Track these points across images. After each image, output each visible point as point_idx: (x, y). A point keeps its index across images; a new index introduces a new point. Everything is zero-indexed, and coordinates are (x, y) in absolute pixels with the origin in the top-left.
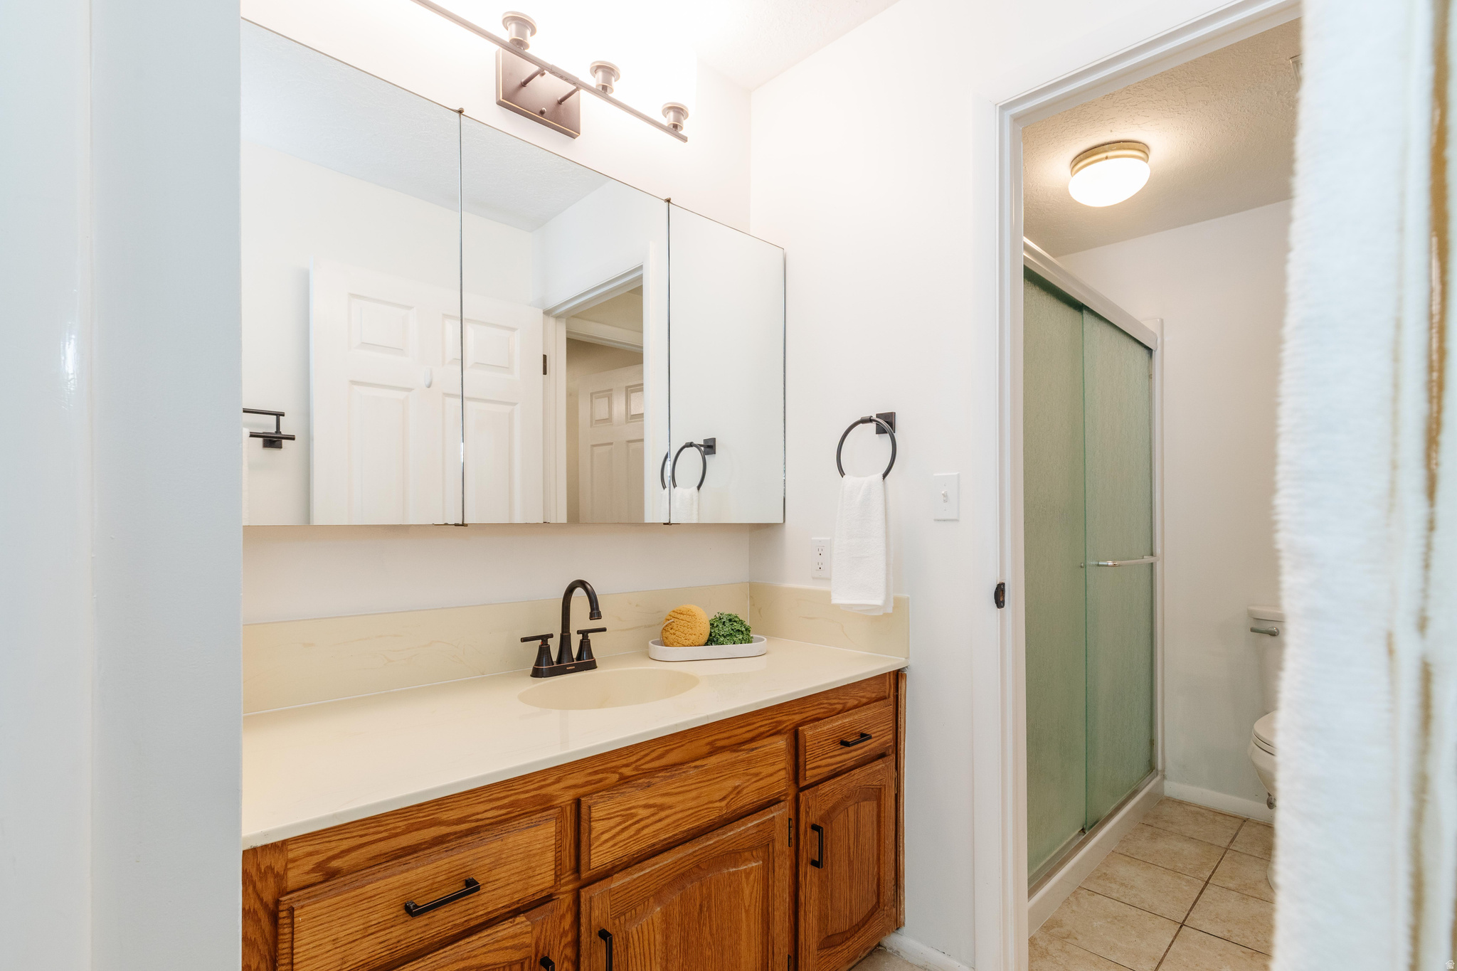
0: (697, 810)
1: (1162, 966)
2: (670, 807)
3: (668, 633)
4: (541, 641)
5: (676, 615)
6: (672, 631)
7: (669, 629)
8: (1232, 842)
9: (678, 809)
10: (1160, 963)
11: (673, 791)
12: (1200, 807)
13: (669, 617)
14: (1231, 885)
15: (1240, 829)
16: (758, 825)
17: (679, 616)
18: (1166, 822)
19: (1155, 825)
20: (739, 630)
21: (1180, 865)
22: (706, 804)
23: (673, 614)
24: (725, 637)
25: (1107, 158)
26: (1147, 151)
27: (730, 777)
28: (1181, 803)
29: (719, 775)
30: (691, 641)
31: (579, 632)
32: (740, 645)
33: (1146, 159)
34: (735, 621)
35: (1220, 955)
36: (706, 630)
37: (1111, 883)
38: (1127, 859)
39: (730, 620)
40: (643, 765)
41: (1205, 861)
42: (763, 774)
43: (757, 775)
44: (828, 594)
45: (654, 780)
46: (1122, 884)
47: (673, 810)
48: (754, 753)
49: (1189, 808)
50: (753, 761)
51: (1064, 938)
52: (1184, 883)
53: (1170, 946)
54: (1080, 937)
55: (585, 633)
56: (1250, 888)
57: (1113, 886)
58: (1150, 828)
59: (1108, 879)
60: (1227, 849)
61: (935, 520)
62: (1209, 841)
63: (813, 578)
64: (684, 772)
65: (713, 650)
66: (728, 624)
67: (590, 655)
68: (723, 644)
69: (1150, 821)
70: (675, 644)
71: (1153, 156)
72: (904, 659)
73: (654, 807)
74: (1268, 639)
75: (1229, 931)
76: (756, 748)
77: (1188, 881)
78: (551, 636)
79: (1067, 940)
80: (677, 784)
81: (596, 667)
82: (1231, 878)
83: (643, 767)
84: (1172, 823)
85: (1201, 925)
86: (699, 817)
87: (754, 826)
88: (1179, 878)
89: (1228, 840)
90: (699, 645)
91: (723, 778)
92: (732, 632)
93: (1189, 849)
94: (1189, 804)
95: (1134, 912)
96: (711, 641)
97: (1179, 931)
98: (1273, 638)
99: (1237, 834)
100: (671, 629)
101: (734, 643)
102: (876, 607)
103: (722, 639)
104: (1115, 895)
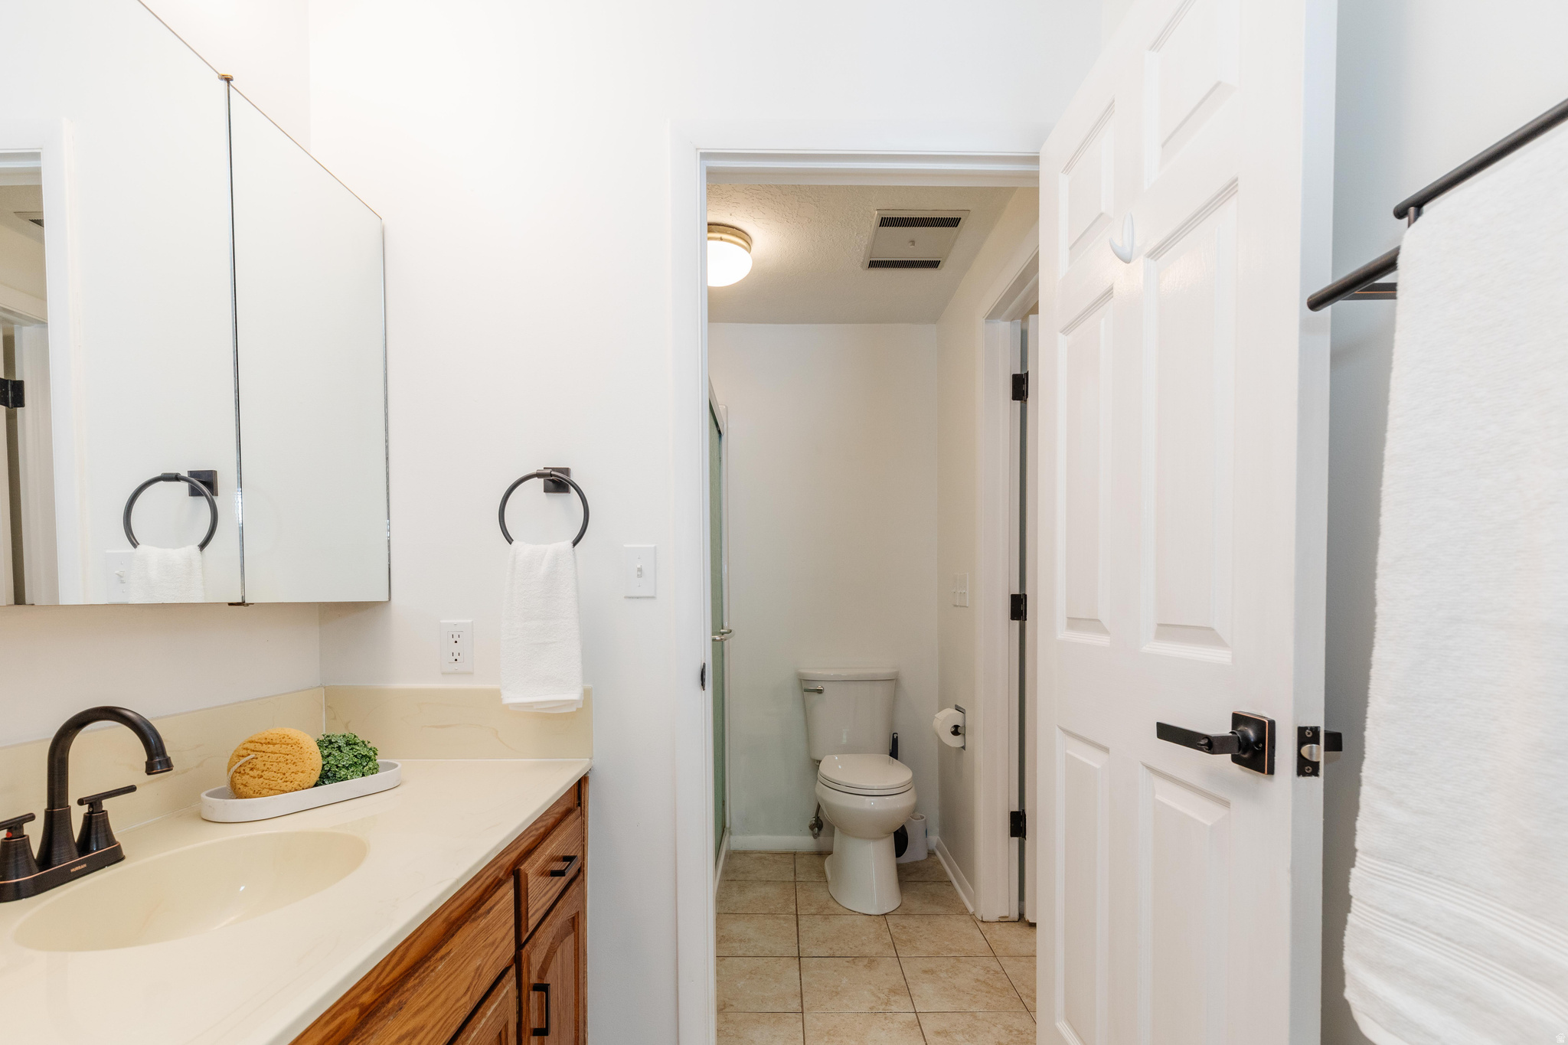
0: (445, 1018)
1: (805, 999)
2: (422, 1028)
3: (246, 777)
4: (6, 830)
5: (259, 747)
6: (255, 773)
7: (247, 771)
8: (795, 875)
9: (430, 1026)
10: (802, 997)
11: (424, 1003)
12: (760, 852)
13: (244, 752)
14: (813, 911)
15: (795, 863)
16: (496, 1009)
17: (264, 748)
18: (743, 873)
19: (736, 879)
20: (366, 756)
21: (772, 907)
22: (454, 1004)
23: (251, 746)
24: (347, 768)
25: (721, 239)
26: (749, 241)
27: (472, 958)
28: (745, 853)
29: (463, 959)
30: (297, 783)
31: (81, 802)
32: (371, 776)
33: (749, 251)
34: (355, 744)
35: (835, 971)
36: (315, 761)
37: (732, 943)
38: (733, 916)
39: (348, 744)
40: (384, 980)
41: (787, 897)
42: (498, 940)
43: (493, 943)
44: (496, 695)
45: (403, 998)
46: (741, 941)
47: (426, 1030)
48: (491, 915)
49: (753, 856)
50: (490, 927)
51: (722, 1009)
52: (782, 921)
53: (801, 979)
54: (734, 1003)
55: (94, 803)
56: (825, 908)
57: (735, 945)
58: (734, 883)
59: (727, 940)
60: (795, 882)
61: (626, 597)
62: (780, 879)
63: (443, 674)
64: (432, 971)
65: (330, 790)
66: (346, 749)
67: (109, 839)
68: (346, 779)
69: (732, 877)
70: (264, 792)
71: (754, 248)
72: (588, 760)
73: (407, 1037)
74: (816, 696)
75: (831, 949)
76: (491, 909)
77: (784, 919)
78: (31, 817)
79: (727, 1010)
80: (428, 992)
81: (123, 858)
82: (810, 905)
83: (384, 983)
84: (748, 872)
85: (811, 952)
86: (447, 1027)
87: (492, 1013)
88: (777, 918)
89: (793, 874)
90: (309, 787)
91: (467, 960)
92: (356, 760)
93: (771, 891)
94: (752, 852)
95: (761, 962)
96: (326, 777)
97: (800, 964)
98: (820, 695)
99: (795, 867)
100: (252, 769)
101: (363, 775)
102: (572, 702)
103: (343, 772)
104: (740, 953)
